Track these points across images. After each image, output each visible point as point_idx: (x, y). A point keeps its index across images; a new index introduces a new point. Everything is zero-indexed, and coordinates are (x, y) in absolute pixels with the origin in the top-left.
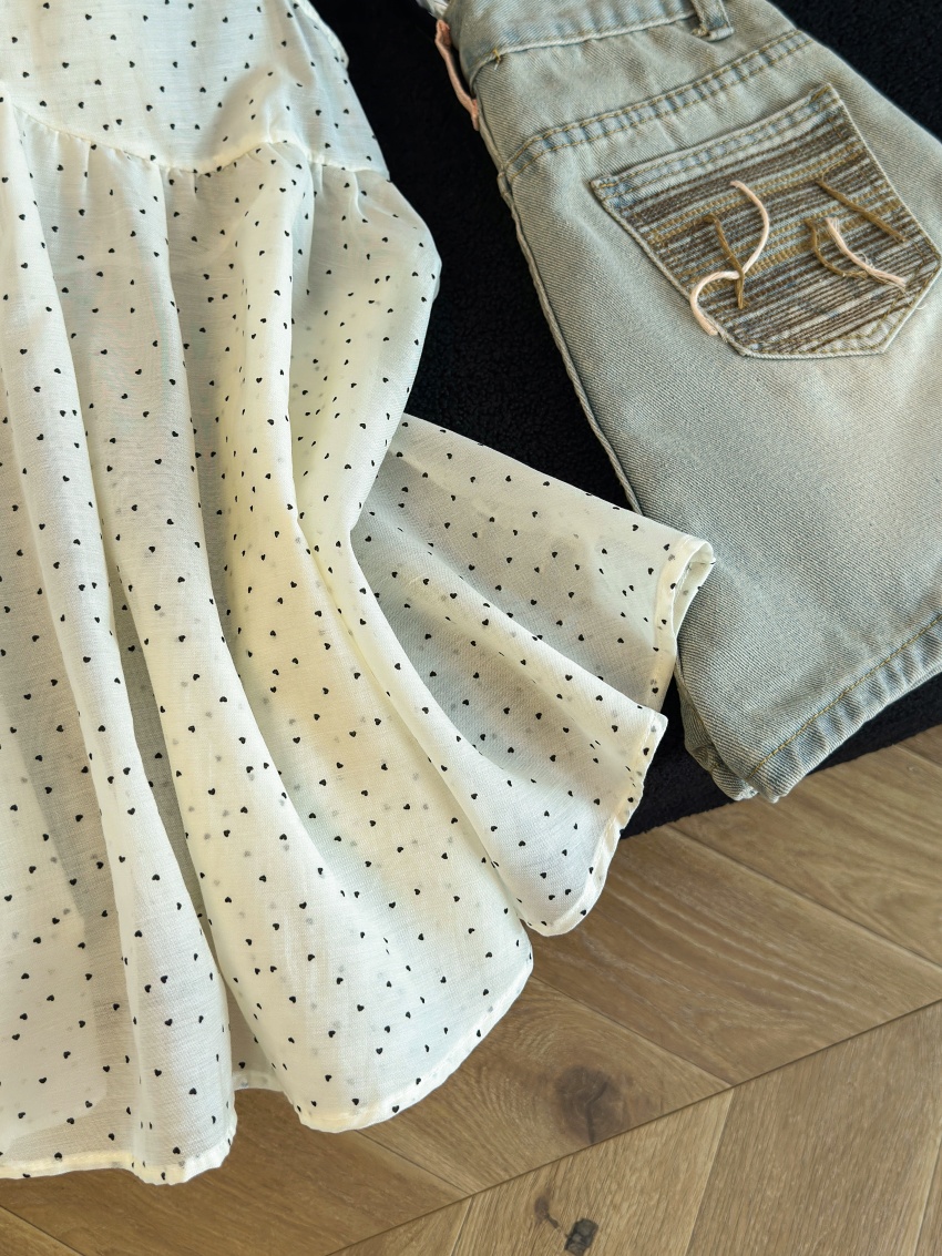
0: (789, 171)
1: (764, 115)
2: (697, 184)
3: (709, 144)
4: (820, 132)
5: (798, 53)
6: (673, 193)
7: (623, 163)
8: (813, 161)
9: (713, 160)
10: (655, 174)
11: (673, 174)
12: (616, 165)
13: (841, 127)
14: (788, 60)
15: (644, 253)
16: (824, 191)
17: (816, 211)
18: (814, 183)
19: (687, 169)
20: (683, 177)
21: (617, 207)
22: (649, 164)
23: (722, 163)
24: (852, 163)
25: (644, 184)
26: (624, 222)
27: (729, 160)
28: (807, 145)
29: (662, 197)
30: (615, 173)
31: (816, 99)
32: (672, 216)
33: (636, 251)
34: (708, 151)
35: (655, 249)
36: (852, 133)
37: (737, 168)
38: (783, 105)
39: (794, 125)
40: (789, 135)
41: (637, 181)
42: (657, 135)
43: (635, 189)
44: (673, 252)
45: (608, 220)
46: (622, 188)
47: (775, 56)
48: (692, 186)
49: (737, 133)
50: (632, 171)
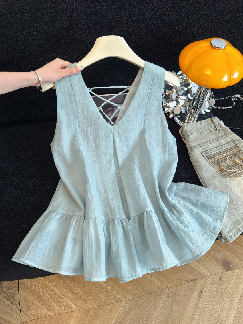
0: (230, 152)
1: (226, 144)
2: (217, 153)
3: (218, 147)
4: (234, 147)
5: (231, 135)
6: (213, 154)
7: (206, 150)
8: (233, 150)
9: (219, 150)
10: (211, 152)
11: (214, 152)
12: (205, 150)
13: (237, 146)
14: (230, 136)
15: (210, 163)
16: (235, 155)
17: (233, 158)
18: (233, 154)
19: (215, 151)
20: (215, 152)
21: (205, 156)
22: (210, 150)
23: (220, 150)
24: (239, 151)
25: (209, 153)
26: (206, 159)
27: (221, 150)
28: (232, 148)
29: (212, 155)
30: (205, 151)
31: (234, 142)
32: (213, 158)
33: (208, 163)
34: (218, 148)
35: (211, 163)
36: (239, 147)
37: (222, 151)
38: (229, 142)
39: (230, 145)
40: (230, 147)
41: (208, 153)
42: (211, 146)
43: (208, 154)
44: (213, 164)
45: (204, 158)
46: (206, 154)
47: (228, 136)
48: (216, 154)
49: (222, 146)
50: (208, 151)
